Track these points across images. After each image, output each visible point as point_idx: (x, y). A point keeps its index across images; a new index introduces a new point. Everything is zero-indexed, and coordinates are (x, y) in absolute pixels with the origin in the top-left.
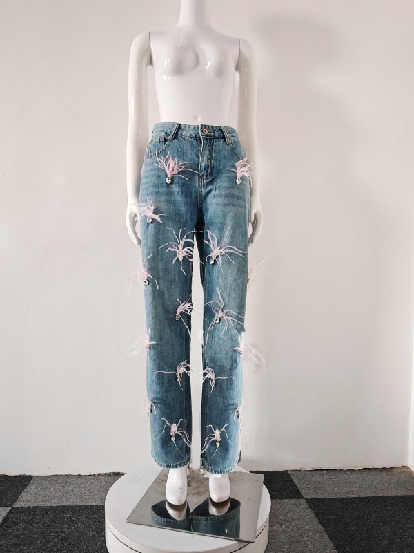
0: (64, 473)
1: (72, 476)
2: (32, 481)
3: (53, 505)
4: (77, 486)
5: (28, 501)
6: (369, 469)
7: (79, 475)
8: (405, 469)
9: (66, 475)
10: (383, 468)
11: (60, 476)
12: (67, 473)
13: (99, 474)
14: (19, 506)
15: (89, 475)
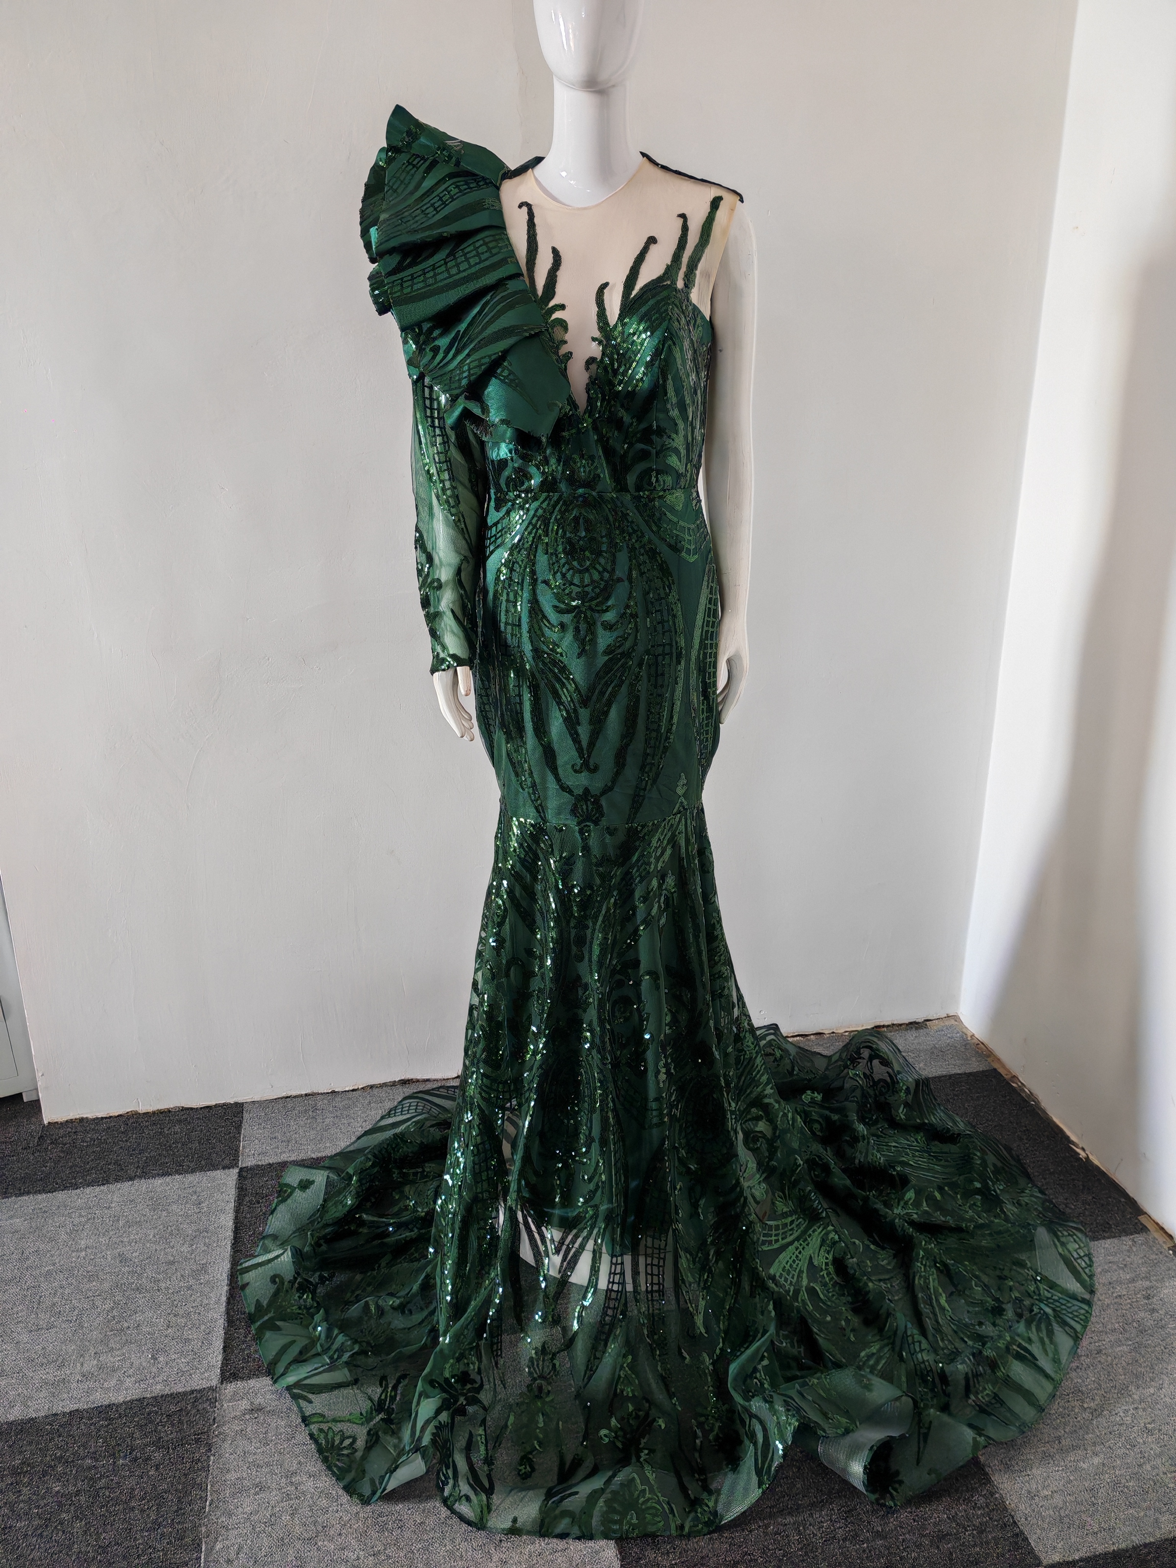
0: (304, 1093)
1: (319, 1094)
2: (246, 1116)
3: (314, 1156)
4: (338, 1114)
5: (264, 1153)
6: (884, 1026)
7: (333, 1092)
8: (953, 1022)
9: (306, 1095)
10: (911, 1023)
11: (295, 1097)
12: (308, 1091)
13: (372, 1087)
14: (249, 1164)
15: (353, 1090)
